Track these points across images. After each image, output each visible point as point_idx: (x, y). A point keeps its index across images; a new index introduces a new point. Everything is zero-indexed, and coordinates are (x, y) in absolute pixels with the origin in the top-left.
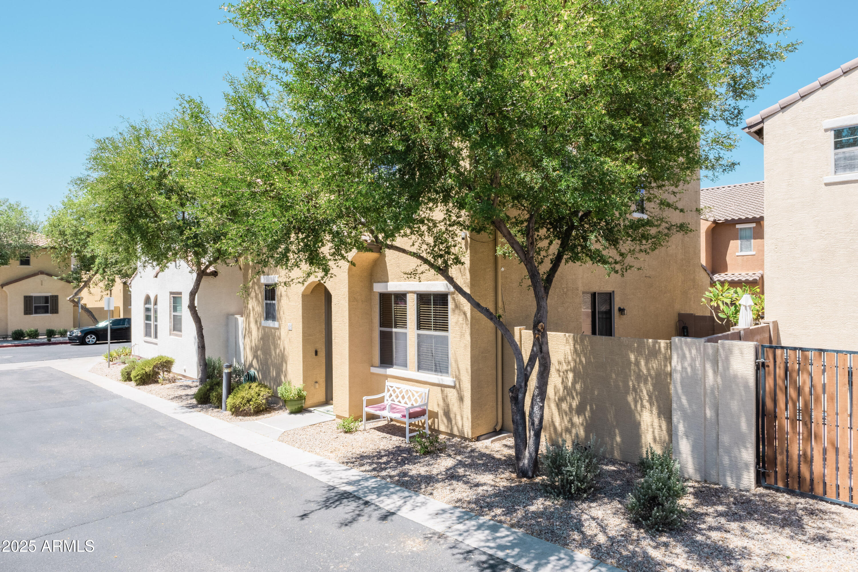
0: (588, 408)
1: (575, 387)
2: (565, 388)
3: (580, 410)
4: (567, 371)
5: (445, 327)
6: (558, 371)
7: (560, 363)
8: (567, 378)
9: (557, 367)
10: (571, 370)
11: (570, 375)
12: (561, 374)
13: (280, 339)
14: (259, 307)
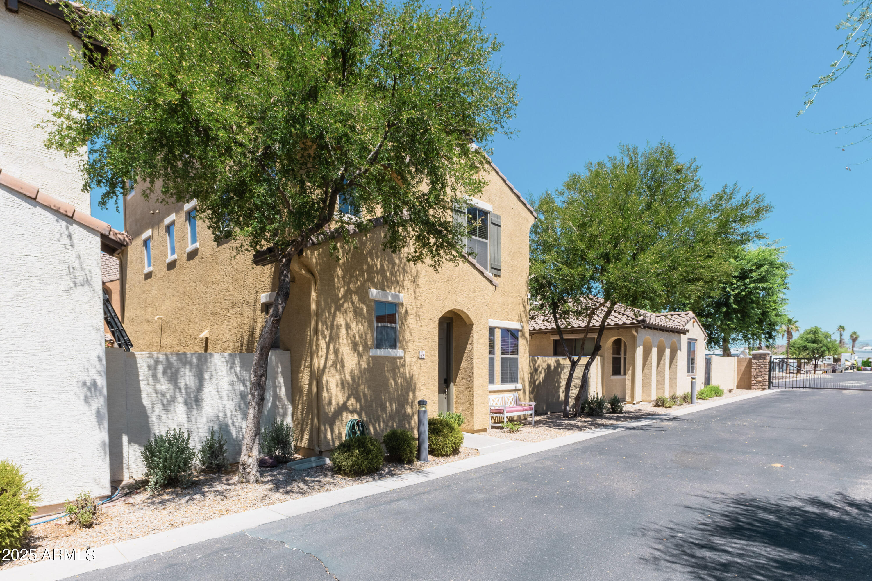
13: (404, 365)
14: (362, 324)
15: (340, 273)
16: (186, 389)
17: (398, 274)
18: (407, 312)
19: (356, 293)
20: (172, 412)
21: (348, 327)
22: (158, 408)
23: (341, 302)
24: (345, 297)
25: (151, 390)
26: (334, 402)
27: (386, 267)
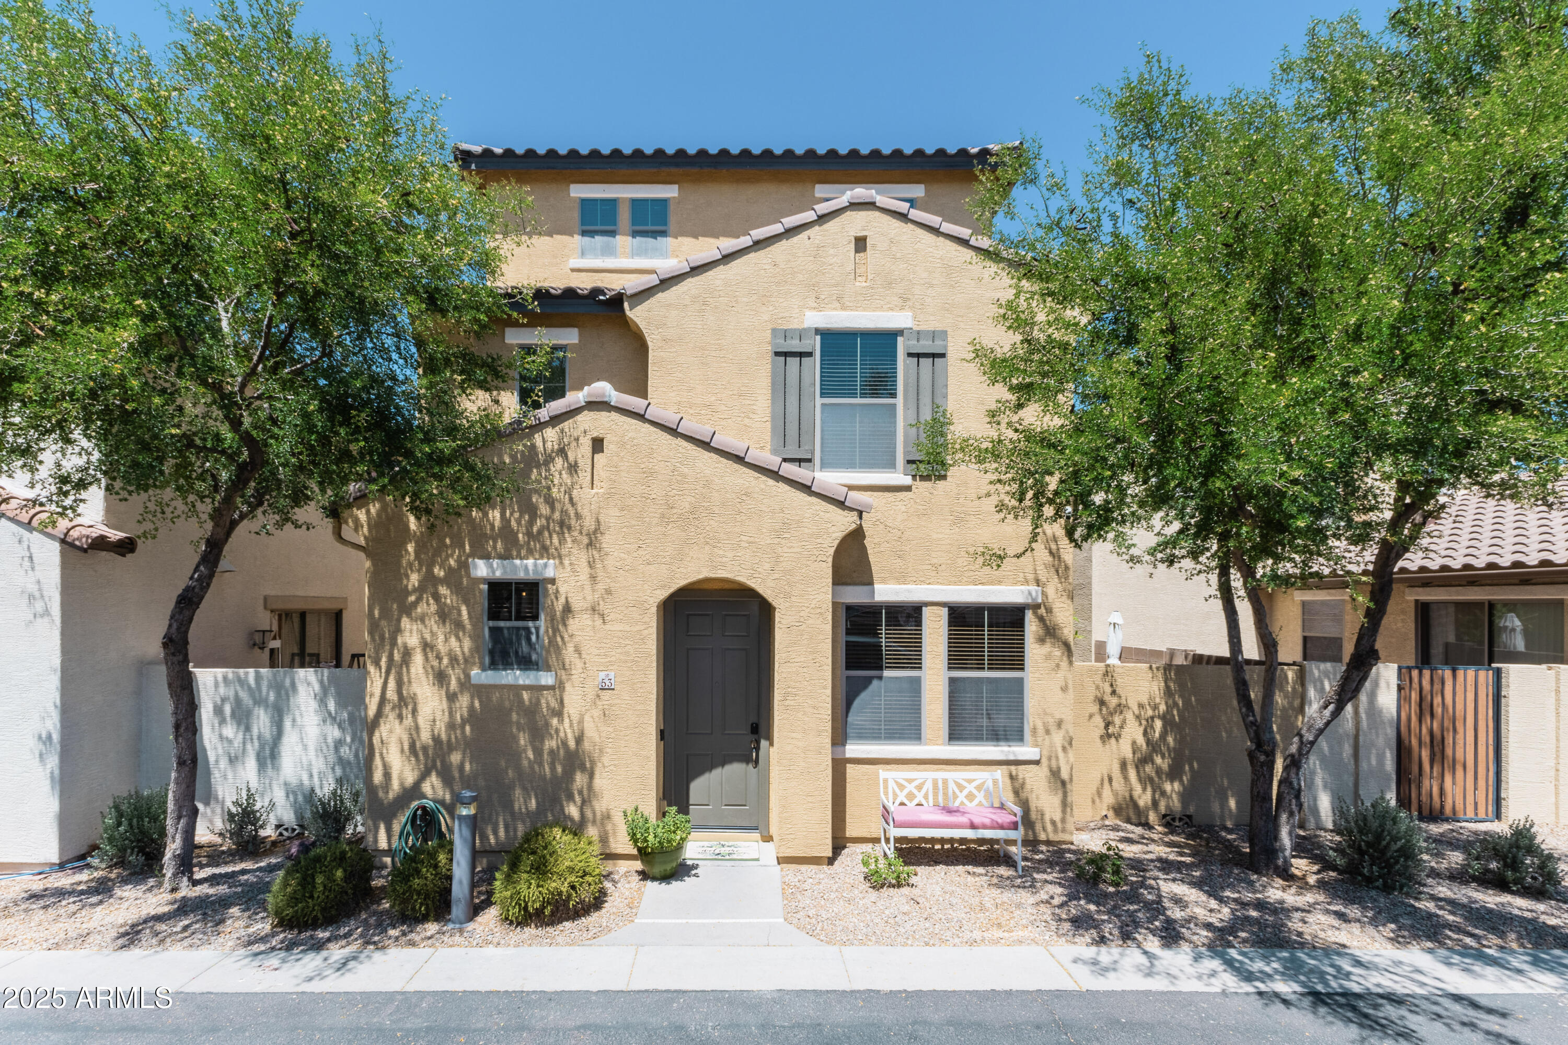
0: (1187, 768)
1: (1165, 740)
2: (1148, 742)
3: (1174, 774)
4: (1152, 718)
5: (1018, 663)
6: (1138, 717)
7: (1141, 706)
8: (1152, 727)
9: (1137, 712)
10: (1159, 717)
11: (1158, 724)
12: (1144, 722)
13: (559, 713)
14: (458, 639)
15: (411, 548)
16: (259, 738)
17: (546, 534)
18: (567, 609)
19: (445, 581)
20: (240, 768)
21: (426, 646)
22: (224, 763)
23: (412, 598)
24: (421, 590)
25: (215, 739)
26: (395, 785)
27: (514, 524)
